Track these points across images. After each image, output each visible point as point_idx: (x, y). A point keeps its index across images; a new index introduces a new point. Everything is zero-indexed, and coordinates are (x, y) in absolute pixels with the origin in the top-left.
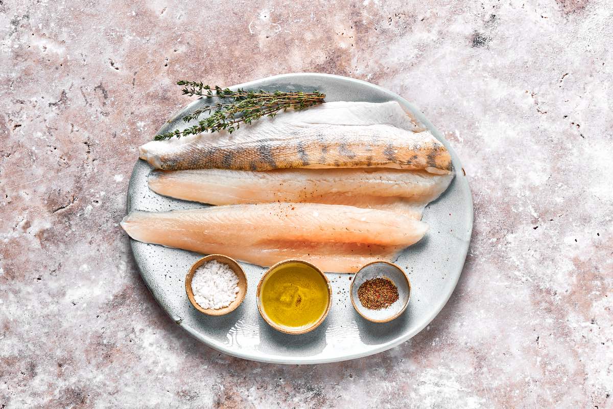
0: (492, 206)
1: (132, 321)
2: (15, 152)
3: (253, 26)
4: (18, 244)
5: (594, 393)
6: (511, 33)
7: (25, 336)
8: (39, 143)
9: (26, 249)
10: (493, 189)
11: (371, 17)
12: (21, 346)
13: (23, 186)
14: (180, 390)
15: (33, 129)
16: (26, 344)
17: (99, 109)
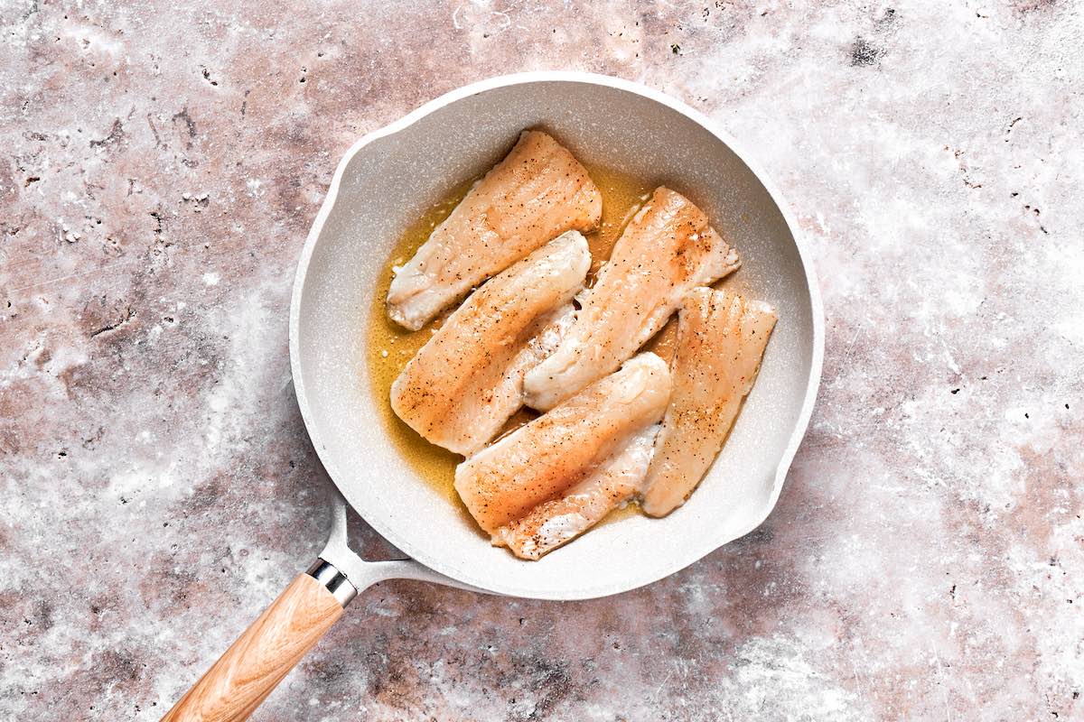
0: (878, 350)
1: (227, 535)
2: (26, 226)
3: (461, 16)
4: (27, 391)
5: (1051, 689)
6: (922, 42)
7: (34, 555)
8: (71, 212)
9: (41, 400)
10: (882, 320)
11: (672, 6)
12: (25, 573)
13: (39, 287)
14: (309, 662)
15: (60, 187)
16: (35, 569)
17: (180, 155)
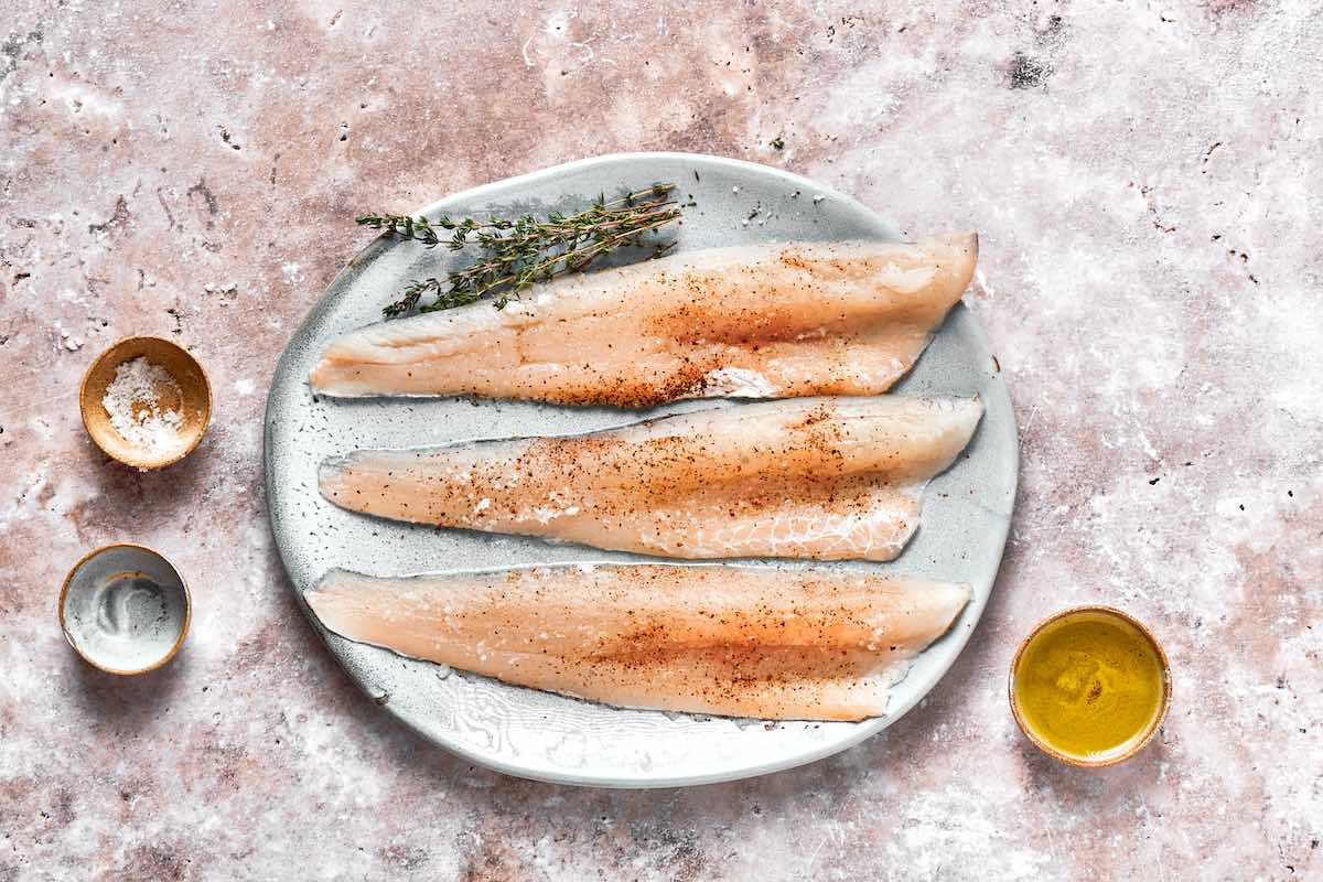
0: (1058, 434)
1: (280, 698)
2: (17, 333)
3: (532, 50)
4: (28, 534)
5: (1284, 838)
6: (1095, 56)
7: (48, 734)
8: (70, 314)
9: (46, 545)
10: (1061, 399)
11: (789, 26)
12: (39, 756)
13: (36, 406)
14: (386, 847)
15: (56, 283)
16: (51, 751)
17: (199, 238)
